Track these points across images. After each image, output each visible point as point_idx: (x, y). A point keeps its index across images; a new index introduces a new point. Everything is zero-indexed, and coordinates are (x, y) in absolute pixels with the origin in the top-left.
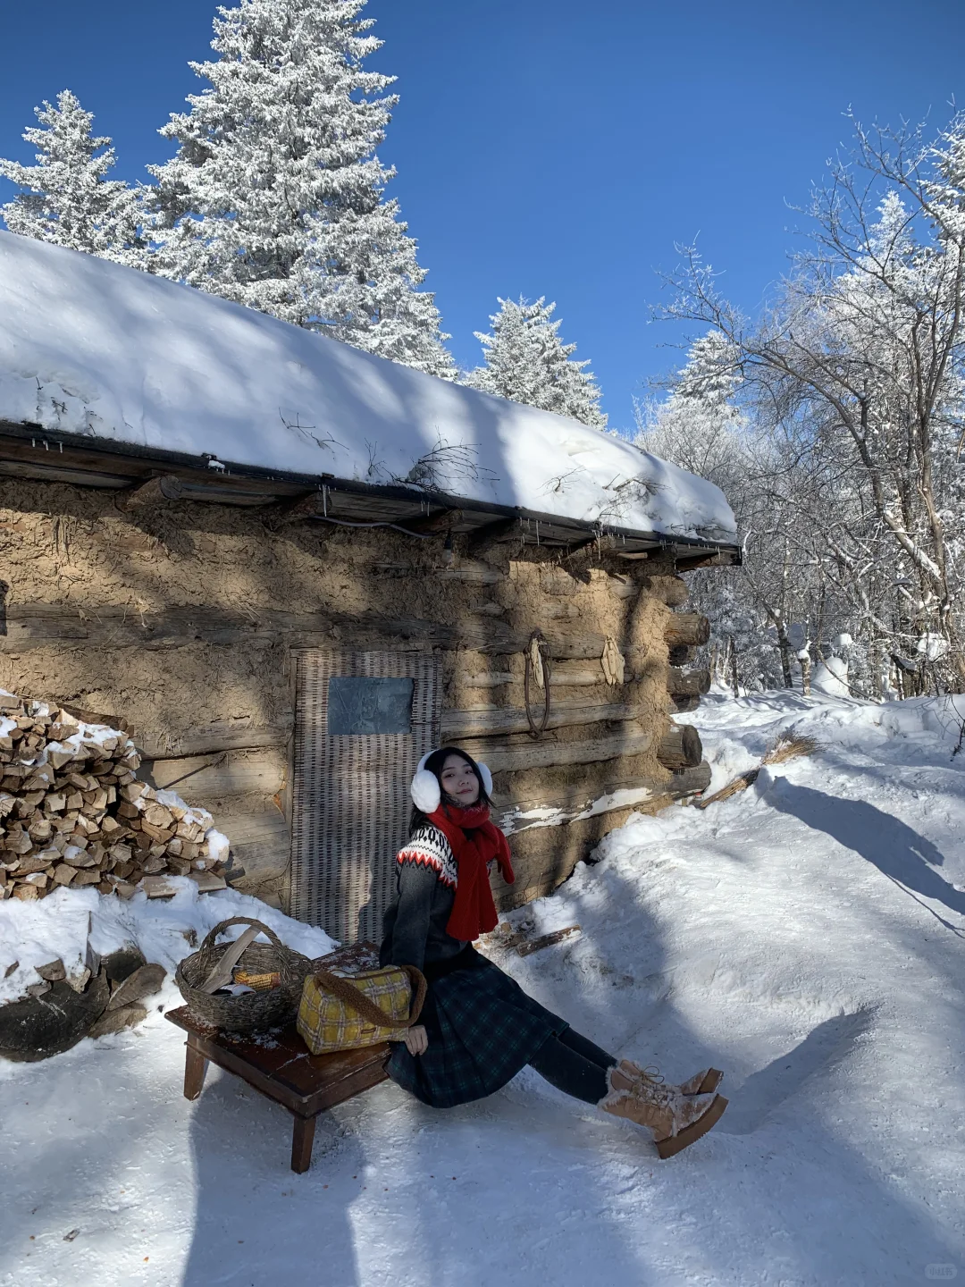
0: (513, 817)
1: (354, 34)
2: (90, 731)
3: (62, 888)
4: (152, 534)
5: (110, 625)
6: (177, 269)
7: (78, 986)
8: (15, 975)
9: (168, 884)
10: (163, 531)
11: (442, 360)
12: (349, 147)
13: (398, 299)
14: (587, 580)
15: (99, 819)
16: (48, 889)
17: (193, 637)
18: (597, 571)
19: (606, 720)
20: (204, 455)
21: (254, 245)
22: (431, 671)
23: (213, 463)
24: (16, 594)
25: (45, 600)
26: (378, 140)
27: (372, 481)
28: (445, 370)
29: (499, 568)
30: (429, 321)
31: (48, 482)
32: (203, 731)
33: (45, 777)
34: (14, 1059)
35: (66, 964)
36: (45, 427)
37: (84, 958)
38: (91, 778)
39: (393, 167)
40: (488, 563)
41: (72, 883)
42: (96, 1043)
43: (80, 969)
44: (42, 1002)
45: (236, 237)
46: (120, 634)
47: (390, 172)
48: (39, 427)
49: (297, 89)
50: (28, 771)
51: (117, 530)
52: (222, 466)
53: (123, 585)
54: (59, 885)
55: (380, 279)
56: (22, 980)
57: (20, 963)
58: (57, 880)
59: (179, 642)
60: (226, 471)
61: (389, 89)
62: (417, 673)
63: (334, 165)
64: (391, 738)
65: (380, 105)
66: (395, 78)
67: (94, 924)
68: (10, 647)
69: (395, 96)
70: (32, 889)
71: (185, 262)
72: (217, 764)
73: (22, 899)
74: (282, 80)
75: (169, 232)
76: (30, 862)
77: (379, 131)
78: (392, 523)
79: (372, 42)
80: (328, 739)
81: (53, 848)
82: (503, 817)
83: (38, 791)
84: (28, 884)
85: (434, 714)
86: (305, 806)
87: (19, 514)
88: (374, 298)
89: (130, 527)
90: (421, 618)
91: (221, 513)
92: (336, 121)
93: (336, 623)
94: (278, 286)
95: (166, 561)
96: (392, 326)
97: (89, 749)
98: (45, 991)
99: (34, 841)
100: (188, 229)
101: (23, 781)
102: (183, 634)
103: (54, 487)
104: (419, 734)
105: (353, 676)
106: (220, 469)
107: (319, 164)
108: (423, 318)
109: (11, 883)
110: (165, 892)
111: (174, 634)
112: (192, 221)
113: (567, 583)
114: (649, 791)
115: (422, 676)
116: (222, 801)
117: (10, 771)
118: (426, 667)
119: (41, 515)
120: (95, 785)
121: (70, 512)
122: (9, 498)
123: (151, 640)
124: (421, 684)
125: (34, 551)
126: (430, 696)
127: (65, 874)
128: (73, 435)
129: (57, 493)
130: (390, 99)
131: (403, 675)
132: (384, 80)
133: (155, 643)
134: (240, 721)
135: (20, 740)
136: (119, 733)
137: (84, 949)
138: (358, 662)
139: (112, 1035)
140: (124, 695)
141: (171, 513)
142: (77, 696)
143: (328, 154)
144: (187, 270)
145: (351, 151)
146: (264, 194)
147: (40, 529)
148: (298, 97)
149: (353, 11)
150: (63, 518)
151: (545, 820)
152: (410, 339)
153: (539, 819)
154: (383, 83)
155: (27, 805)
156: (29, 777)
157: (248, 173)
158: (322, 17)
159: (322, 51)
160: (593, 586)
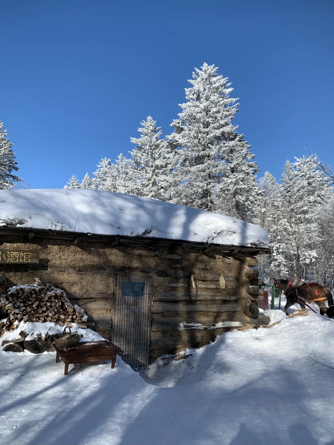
0: (183, 324)
1: (225, 88)
2: (57, 290)
3: (48, 322)
4: (82, 249)
5: (69, 269)
6: (172, 164)
7: (43, 339)
8: (33, 335)
9: (72, 324)
10: (84, 248)
11: (254, 184)
12: (222, 122)
13: (239, 167)
14: (215, 258)
15: (58, 309)
16: (45, 321)
17: (89, 272)
18: (218, 256)
19: (222, 300)
20: (88, 233)
21: (193, 155)
22: (148, 281)
23: (89, 234)
24: (51, 262)
25: (57, 263)
26: (232, 119)
27: (132, 235)
28: (255, 187)
29: (181, 255)
30: (250, 172)
31: (59, 240)
32: (90, 293)
33: (46, 298)
34: (32, 352)
35: (42, 335)
36: (53, 230)
37: (45, 334)
38: (56, 300)
39: (237, 125)
40: (177, 254)
41: (50, 321)
42: (48, 353)
43: (44, 336)
44: (37, 342)
45: (188, 154)
46: (72, 271)
47: (236, 127)
48: (51, 230)
49: (207, 107)
50: (43, 297)
51: (74, 248)
52: (91, 235)
53: (75, 260)
54: (48, 321)
55: (233, 161)
56: (34, 337)
57: (34, 333)
58: (47, 320)
59: (85, 273)
60: (92, 236)
61: (236, 102)
62: (145, 281)
63: (218, 128)
64: (138, 298)
65: (234, 107)
66: (238, 98)
67: (51, 329)
68: (48, 273)
69: (238, 103)
70: (41, 321)
71: (174, 163)
72: (94, 301)
73: (39, 322)
74: (202, 106)
75: (171, 154)
76: (41, 315)
77: (232, 116)
78: (144, 244)
79: (230, 90)
80: (122, 297)
81: (46, 313)
82: (180, 324)
83: (45, 301)
84: (40, 320)
85: (149, 292)
86: (116, 313)
87: (53, 246)
88: (230, 167)
89: (77, 248)
90: (154, 268)
91: (99, 244)
92: (218, 115)
93: (127, 269)
94: (201, 166)
95: (85, 255)
96: (236, 175)
97: (55, 294)
98: (37, 339)
99: (42, 311)
100: (176, 153)
101: (41, 299)
102: (87, 271)
103: (60, 240)
104: (145, 297)
105: (129, 282)
106: (90, 236)
107: (214, 128)
108: (247, 171)
109: (38, 319)
110: (70, 326)
111: (84, 271)
112: (177, 150)
113: (207, 259)
114: (240, 323)
115: (146, 282)
116: (95, 310)
117: (39, 297)
118: (147, 280)
119: (57, 246)
120: (57, 301)
121: (64, 245)
122: (51, 243)
123: (79, 272)
124: (146, 284)
125: (56, 253)
126: (148, 287)
127: (49, 319)
128: (58, 231)
129: (61, 242)
130: (236, 104)
131: (141, 282)
132: (234, 100)
133: (80, 273)
134: (99, 291)
135: (41, 291)
136: (62, 291)
137: (46, 333)
138: (130, 278)
139: (52, 352)
140: (71, 284)
141: (87, 245)
142: (61, 284)
143: (216, 125)
144: (176, 164)
145: (223, 123)
146: (195, 141)
147: (57, 249)
148: (207, 110)
149: (225, 82)
150: (62, 246)
151: (196, 327)
152: (242, 179)
153: (194, 326)
154: (234, 101)
155: (42, 304)
156: (43, 298)
157: (192, 135)
158: (214, 86)
159: (215, 95)
160: (217, 260)
